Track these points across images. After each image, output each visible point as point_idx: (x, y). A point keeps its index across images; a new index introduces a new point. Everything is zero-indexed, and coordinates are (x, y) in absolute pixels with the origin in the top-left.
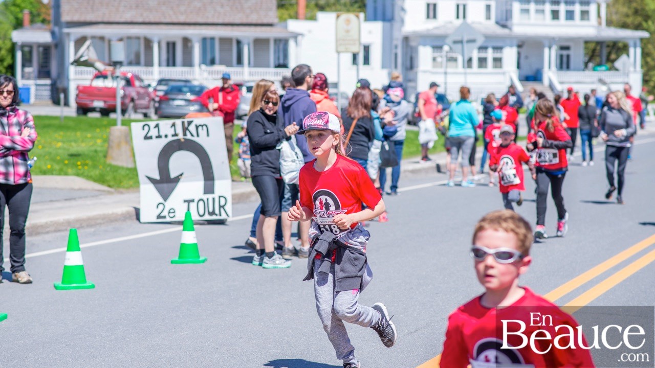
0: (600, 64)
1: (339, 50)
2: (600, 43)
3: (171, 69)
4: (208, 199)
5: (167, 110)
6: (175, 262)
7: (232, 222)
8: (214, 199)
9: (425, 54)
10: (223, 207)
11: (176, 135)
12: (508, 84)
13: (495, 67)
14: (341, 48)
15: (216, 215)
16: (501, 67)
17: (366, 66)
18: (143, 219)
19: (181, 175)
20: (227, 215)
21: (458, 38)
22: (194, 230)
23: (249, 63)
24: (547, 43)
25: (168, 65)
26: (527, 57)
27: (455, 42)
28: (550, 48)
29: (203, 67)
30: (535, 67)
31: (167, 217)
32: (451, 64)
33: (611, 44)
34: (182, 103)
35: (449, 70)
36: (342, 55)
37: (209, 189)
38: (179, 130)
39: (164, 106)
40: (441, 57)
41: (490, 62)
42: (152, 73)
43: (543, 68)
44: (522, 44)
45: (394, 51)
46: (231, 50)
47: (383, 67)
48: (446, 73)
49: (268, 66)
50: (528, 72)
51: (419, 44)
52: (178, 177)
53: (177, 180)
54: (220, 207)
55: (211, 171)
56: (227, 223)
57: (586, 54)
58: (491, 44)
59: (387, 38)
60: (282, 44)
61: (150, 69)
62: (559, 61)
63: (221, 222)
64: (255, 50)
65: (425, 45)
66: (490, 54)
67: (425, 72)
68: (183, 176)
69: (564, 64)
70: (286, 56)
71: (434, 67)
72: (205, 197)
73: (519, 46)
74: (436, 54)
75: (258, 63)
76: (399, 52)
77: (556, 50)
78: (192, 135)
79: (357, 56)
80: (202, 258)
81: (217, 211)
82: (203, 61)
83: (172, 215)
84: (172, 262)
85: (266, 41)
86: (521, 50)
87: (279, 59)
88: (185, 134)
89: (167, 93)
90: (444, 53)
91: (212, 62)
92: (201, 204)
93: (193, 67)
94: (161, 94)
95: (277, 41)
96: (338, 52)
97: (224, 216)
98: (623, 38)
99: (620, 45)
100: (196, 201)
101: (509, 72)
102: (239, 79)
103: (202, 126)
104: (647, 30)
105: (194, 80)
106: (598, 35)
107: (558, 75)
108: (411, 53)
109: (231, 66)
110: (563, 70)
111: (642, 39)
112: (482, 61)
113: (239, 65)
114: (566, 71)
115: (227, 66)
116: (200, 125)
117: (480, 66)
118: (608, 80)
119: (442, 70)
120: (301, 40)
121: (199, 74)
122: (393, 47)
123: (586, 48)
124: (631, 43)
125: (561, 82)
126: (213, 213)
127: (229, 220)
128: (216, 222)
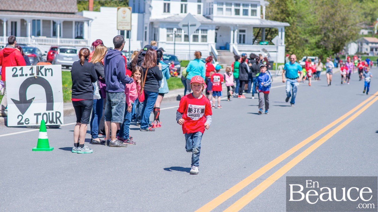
0: (262, 41)
1: (119, 28)
2: (262, 29)
4: (49, 113)
6: (35, 150)
7: (63, 127)
8: (53, 113)
9: (163, 32)
11: (32, 74)
12: (210, 51)
13: (203, 41)
15: (54, 123)
16: (206, 41)
17: (128, 39)
18: (9, 125)
19: (33, 98)
20: (61, 123)
21: (186, 23)
22: (46, 131)
23: (60, 36)
24: (232, 28)
26: (221, 36)
27: (184, 26)
28: (234, 31)
29: (33, 37)
30: (225, 42)
31: (24, 123)
32: (179, 38)
33: (268, 29)
35: (176, 42)
37: (50, 107)
38: (35, 72)
40: (172, 34)
41: (200, 38)
42: (2, 40)
43: (230, 43)
44: (218, 28)
45: (145, 31)
46: (50, 27)
47: (138, 39)
48: (175, 44)
49: (72, 38)
50: (221, 44)
51: (159, 27)
52: (32, 99)
53: (30, 101)
54: (57, 118)
55: (52, 96)
57: (254, 35)
58: (200, 28)
59: (141, 23)
60: (80, 25)
61: (1, 37)
62: (238, 39)
64: (63, 28)
65: (163, 28)
66: (200, 34)
67: (162, 43)
68: (35, 99)
69: (242, 40)
70: (82, 32)
71: (168, 40)
72: (47, 112)
73: (216, 29)
74: (168, 33)
75: (66, 35)
76: (148, 31)
77: (237, 32)
78: (42, 75)
79: (130, 32)
80: (51, 148)
81: (55, 121)
82: (33, 34)
83: (27, 122)
84: (33, 150)
85: (70, 23)
86: (217, 31)
87: (77, 33)
88: (38, 74)
90: (174, 32)
91: (39, 35)
92: (45, 116)
93: (27, 37)
95: (77, 23)
96: (118, 30)
97: (59, 123)
98: (275, 26)
99: (273, 30)
100: (42, 114)
101: (211, 44)
102: (54, 44)
103: (49, 69)
104: (288, 22)
105: (28, 44)
106: (261, 24)
107: (238, 46)
108: (155, 32)
109: (50, 37)
110: (241, 44)
111: (285, 27)
112: (195, 37)
113: (55, 37)
114: (243, 44)
115: (47, 37)
116: (48, 69)
117: (194, 41)
118: (268, 50)
119: (173, 42)
120: (91, 23)
121: (31, 41)
122: (144, 28)
123: (254, 31)
124: (280, 29)
125: (239, 51)
126: (52, 122)
127: (61, 126)
128: (54, 127)
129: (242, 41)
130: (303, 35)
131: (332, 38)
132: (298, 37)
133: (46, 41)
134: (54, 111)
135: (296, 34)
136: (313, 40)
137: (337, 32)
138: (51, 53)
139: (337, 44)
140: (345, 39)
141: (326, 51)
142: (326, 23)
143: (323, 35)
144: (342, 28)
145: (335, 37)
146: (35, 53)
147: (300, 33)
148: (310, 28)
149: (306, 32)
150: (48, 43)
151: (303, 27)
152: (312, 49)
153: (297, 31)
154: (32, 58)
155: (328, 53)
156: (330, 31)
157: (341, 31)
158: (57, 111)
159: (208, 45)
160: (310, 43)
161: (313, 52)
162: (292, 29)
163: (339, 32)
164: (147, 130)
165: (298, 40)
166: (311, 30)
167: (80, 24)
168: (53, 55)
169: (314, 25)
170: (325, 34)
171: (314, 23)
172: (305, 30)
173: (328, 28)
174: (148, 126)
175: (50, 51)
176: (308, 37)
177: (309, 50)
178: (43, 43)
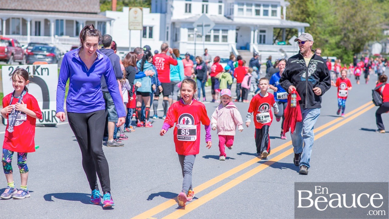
0: (282, 41)
1: (130, 28)
2: (282, 29)
3: (38, 37)
4: (45, 112)
5: (32, 60)
7: (60, 125)
8: (49, 112)
9: (184, 33)
10: (54, 117)
12: (231, 51)
13: (223, 41)
14: (132, 27)
15: (50, 121)
16: (227, 41)
17: (150, 39)
20: (57, 122)
21: (200, 24)
24: (253, 28)
25: (36, 35)
26: (241, 36)
27: (198, 26)
28: (254, 31)
29: (56, 36)
30: (246, 42)
32: (200, 39)
33: (289, 30)
34: (41, 57)
35: (197, 42)
36: (132, 31)
37: (46, 106)
38: (31, 71)
39: (31, 58)
40: (193, 34)
41: (220, 38)
42: (26, 39)
43: (250, 42)
44: (238, 29)
45: (166, 30)
46: (73, 27)
47: (160, 39)
48: (195, 44)
50: (242, 44)
51: (181, 27)
54: (52, 117)
55: (48, 96)
56: (56, 126)
57: (274, 35)
58: (221, 28)
59: (163, 23)
61: (25, 37)
62: (259, 39)
63: (53, 126)
65: (184, 28)
66: (221, 34)
67: (184, 43)
69: (262, 40)
70: (104, 31)
71: (189, 40)
73: (237, 30)
74: (190, 33)
76: (169, 31)
77: (258, 33)
81: (51, 119)
82: (57, 33)
86: (238, 32)
88: (34, 73)
89: (32, 51)
90: (195, 33)
91: (62, 34)
93: (50, 37)
94: (29, 51)
95: (99, 23)
96: (130, 30)
97: (54, 122)
98: (295, 27)
99: (294, 30)
101: (231, 44)
102: (75, 44)
104: (308, 22)
105: (51, 44)
106: (281, 25)
107: (259, 47)
108: (176, 32)
109: (73, 36)
110: (261, 44)
111: (305, 28)
112: (216, 38)
113: (77, 36)
114: (263, 44)
115: (70, 36)
116: (44, 68)
117: (215, 40)
118: (285, 50)
119: (193, 42)
120: (113, 22)
121: (54, 41)
122: (166, 28)
123: (275, 31)
124: (299, 30)
125: (260, 51)
126: (48, 120)
127: (57, 124)
128: (50, 125)
129: (262, 41)
130: (323, 35)
131: (353, 39)
132: (318, 37)
133: (68, 40)
134: (50, 110)
135: (316, 34)
136: (333, 40)
137: (357, 32)
139: (358, 44)
140: (365, 39)
141: (346, 51)
142: (346, 23)
143: (343, 35)
144: (362, 29)
145: (355, 38)
146: (54, 52)
147: (320, 33)
148: (330, 28)
149: (326, 32)
150: (70, 43)
151: (324, 28)
152: (333, 49)
153: (317, 32)
155: (348, 53)
156: (350, 32)
157: (361, 31)
158: (53, 110)
159: (228, 45)
160: (330, 44)
161: (333, 52)
162: (312, 29)
163: (359, 33)
165: (318, 40)
166: (331, 31)
167: (103, 23)
169: (335, 25)
170: (345, 34)
171: (334, 23)
172: (325, 31)
173: (348, 29)
176: (328, 37)
177: (329, 50)
178: (66, 42)
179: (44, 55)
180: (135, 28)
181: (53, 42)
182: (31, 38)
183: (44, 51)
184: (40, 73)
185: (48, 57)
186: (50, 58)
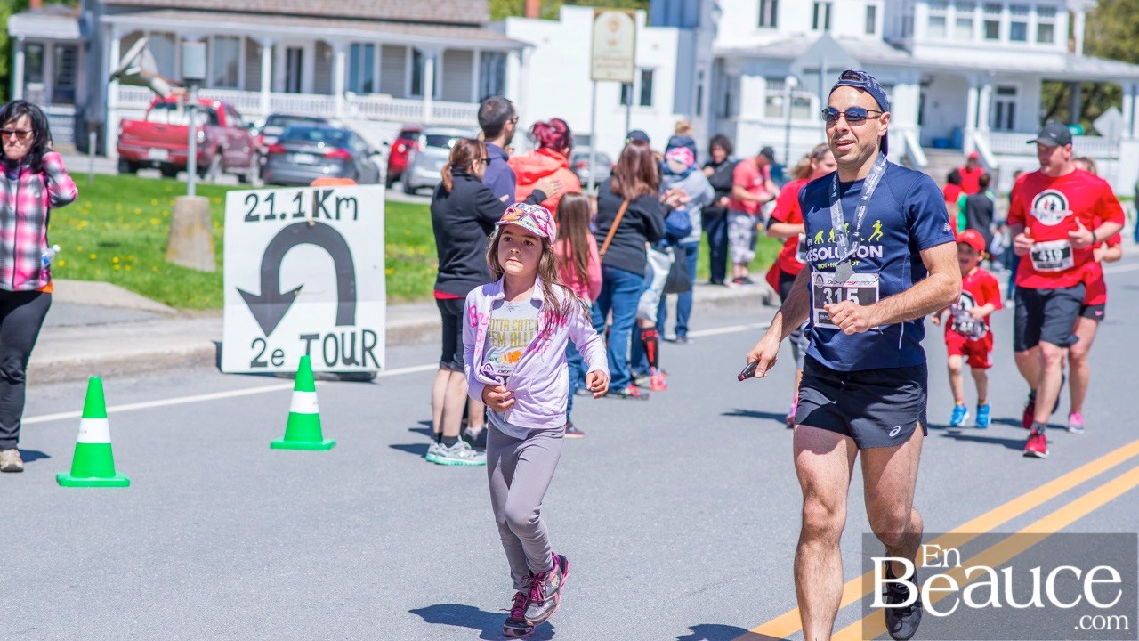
1: (596, 75)
2: (1070, 84)
3: (293, 97)
4: (343, 335)
5: (281, 171)
6: (279, 446)
7: (386, 378)
8: (353, 335)
9: (753, 90)
10: (370, 349)
11: (300, 214)
12: (900, 150)
14: (599, 74)
15: (357, 364)
17: (645, 108)
18: (226, 366)
19: (299, 289)
20: (377, 365)
21: (813, 64)
22: (314, 390)
23: (434, 94)
24: (974, 80)
25: (287, 90)
26: (936, 105)
27: (807, 71)
28: (979, 90)
29: (351, 96)
30: (950, 123)
31: (270, 364)
32: (802, 110)
33: (1091, 87)
34: (309, 159)
35: (794, 122)
36: (601, 85)
37: (346, 316)
38: (307, 206)
39: (275, 163)
40: (782, 97)
42: (257, 103)
43: (964, 125)
44: (928, 80)
45: (697, 83)
46: (402, 67)
47: (676, 110)
48: (788, 127)
49: (468, 100)
50: (937, 130)
51: (743, 72)
52: (294, 291)
53: (291, 297)
54: (365, 349)
55: (352, 284)
56: (376, 380)
57: (1043, 104)
59: (687, 58)
60: (495, 62)
61: (254, 95)
62: (994, 115)
63: (366, 378)
64: (445, 70)
65: (753, 74)
67: (750, 123)
68: (303, 290)
69: (1004, 120)
70: (501, 82)
71: (768, 114)
72: (338, 331)
73: (924, 84)
74: (772, 93)
75: (452, 93)
76: (707, 84)
77: (991, 95)
78: (328, 216)
79: (629, 89)
80: (326, 442)
81: (358, 357)
82: (352, 86)
83: (277, 361)
84: (272, 446)
85: (465, 55)
86: (926, 91)
87: (487, 87)
88: (316, 215)
89: (282, 140)
90: (787, 91)
91: (368, 89)
92: (331, 343)
93: (331, 97)
94: (271, 141)
95: (487, 55)
96: (594, 80)
97: (370, 367)
98: (1113, 77)
99: (1108, 90)
100: (322, 337)
101: (903, 130)
102: (412, 120)
103: (347, 200)
105: (334, 118)
106: (1068, 70)
107: (992, 140)
108: (728, 87)
109: (402, 96)
110: (1000, 131)
113: (415, 96)
114: (1006, 132)
115: (394, 97)
116: (344, 199)
119: (782, 121)
120: (530, 55)
121: (343, 110)
122: (696, 76)
123: (1045, 91)
124: (1127, 88)
125: (997, 154)
126: (351, 361)
127: (379, 374)
128: (355, 376)
129: (1004, 123)
133: (389, 109)
134: (358, 329)
138: (402, 148)
146: (347, 146)
150: (393, 116)
154: (339, 161)
158: (367, 328)
164: (624, 396)
167: (497, 58)
168: (405, 154)
174: (625, 383)
175: (398, 142)
178: (382, 115)
179: (316, 155)
180: (610, 75)
181: (339, 112)
182: (272, 100)
183: (319, 141)
184: (332, 213)
185: (330, 161)
186: (334, 163)
